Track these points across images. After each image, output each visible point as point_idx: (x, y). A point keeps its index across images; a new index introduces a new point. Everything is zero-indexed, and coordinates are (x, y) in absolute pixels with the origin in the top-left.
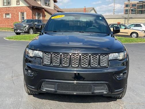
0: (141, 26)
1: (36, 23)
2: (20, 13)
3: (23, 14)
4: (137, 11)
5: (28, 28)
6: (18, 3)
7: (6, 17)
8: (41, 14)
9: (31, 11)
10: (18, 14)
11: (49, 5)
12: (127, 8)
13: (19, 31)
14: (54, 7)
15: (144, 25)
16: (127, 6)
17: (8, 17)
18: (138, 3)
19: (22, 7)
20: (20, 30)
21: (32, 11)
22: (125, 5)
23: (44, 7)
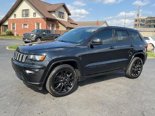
0: (149, 39)
1: (44, 33)
2: (36, 24)
3: (38, 25)
4: (145, 25)
5: (35, 37)
6: (35, 15)
7: (24, 27)
8: (55, 25)
9: (45, 22)
10: (34, 24)
11: (63, 17)
12: (136, 23)
13: (26, 40)
14: (68, 19)
15: (152, 39)
16: (136, 21)
17: (26, 27)
18: (146, 19)
19: (38, 18)
20: (28, 39)
21: (47, 22)
22: (135, 20)
23: (58, 19)
